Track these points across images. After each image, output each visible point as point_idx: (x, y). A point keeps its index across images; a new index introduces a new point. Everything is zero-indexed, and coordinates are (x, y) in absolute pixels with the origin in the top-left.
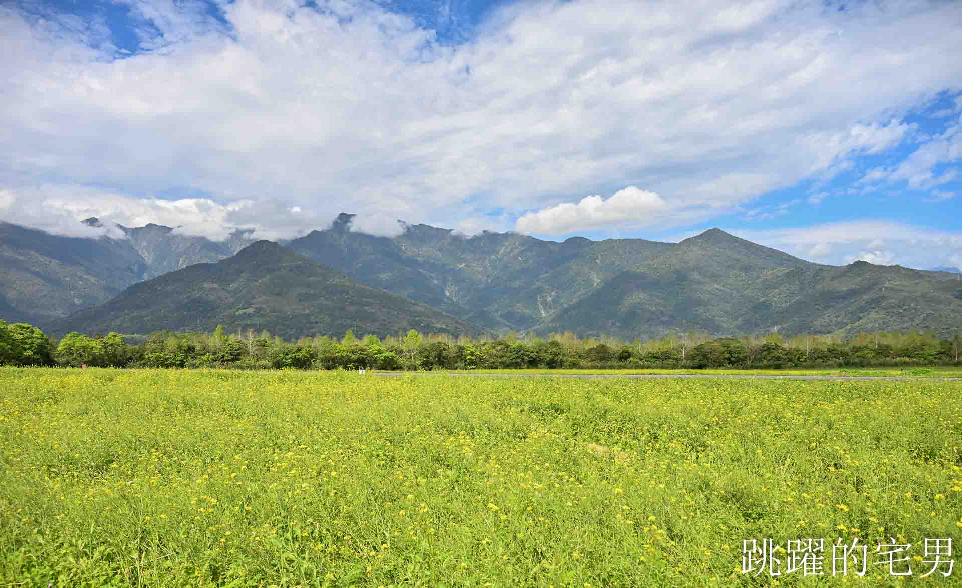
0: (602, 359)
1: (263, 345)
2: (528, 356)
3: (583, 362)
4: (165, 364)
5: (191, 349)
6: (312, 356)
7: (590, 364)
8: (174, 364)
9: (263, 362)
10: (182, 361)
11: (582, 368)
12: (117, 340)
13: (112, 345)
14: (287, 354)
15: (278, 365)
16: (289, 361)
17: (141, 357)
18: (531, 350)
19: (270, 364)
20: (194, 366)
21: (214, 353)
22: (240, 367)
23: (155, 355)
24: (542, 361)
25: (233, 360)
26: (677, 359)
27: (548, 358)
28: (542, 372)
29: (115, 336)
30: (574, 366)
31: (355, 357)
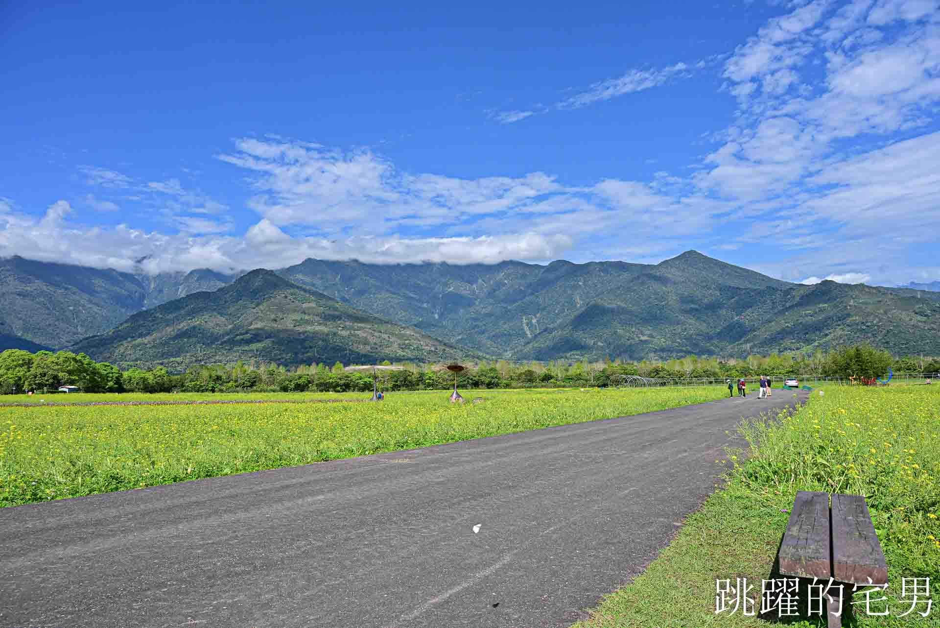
0: (530, 380)
1: (271, 374)
2: (472, 379)
3: (514, 384)
4: (199, 389)
5: (218, 378)
6: (309, 382)
7: (519, 385)
8: (207, 390)
9: (273, 387)
10: (213, 387)
11: (514, 388)
12: (163, 372)
13: (160, 376)
14: (291, 381)
15: (285, 389)
16: (293, 386)
17: (183, 386)
18: (474, 374)
19: (278, 389)
20: (221, 391)
21: (236, 381)
22: (256, 391)
23: (193, 383)
24: (483, 383)
25: (251, 386)
26: (586, 380)
27: (487, 381)
28: (483, 392)
29: (161, 369)
30: (507, 386)
31: (343, 382)
